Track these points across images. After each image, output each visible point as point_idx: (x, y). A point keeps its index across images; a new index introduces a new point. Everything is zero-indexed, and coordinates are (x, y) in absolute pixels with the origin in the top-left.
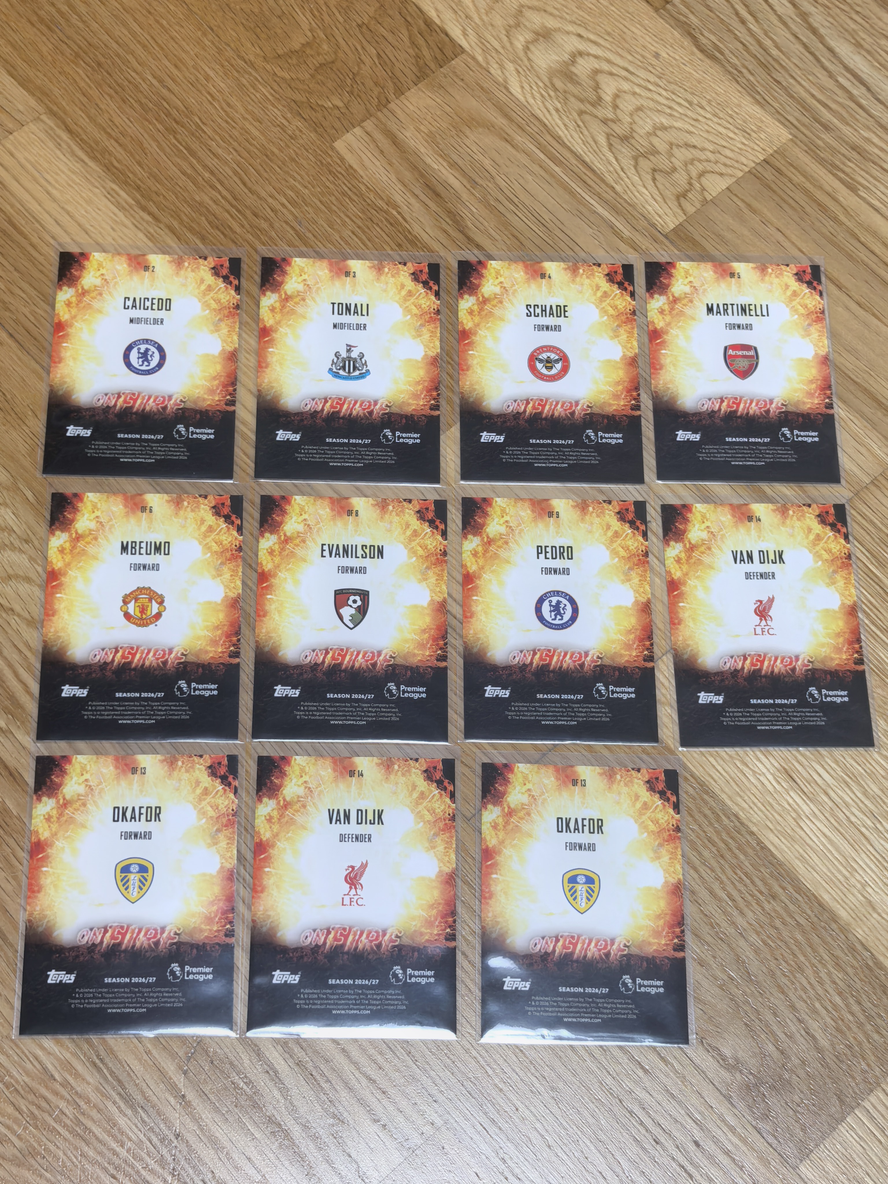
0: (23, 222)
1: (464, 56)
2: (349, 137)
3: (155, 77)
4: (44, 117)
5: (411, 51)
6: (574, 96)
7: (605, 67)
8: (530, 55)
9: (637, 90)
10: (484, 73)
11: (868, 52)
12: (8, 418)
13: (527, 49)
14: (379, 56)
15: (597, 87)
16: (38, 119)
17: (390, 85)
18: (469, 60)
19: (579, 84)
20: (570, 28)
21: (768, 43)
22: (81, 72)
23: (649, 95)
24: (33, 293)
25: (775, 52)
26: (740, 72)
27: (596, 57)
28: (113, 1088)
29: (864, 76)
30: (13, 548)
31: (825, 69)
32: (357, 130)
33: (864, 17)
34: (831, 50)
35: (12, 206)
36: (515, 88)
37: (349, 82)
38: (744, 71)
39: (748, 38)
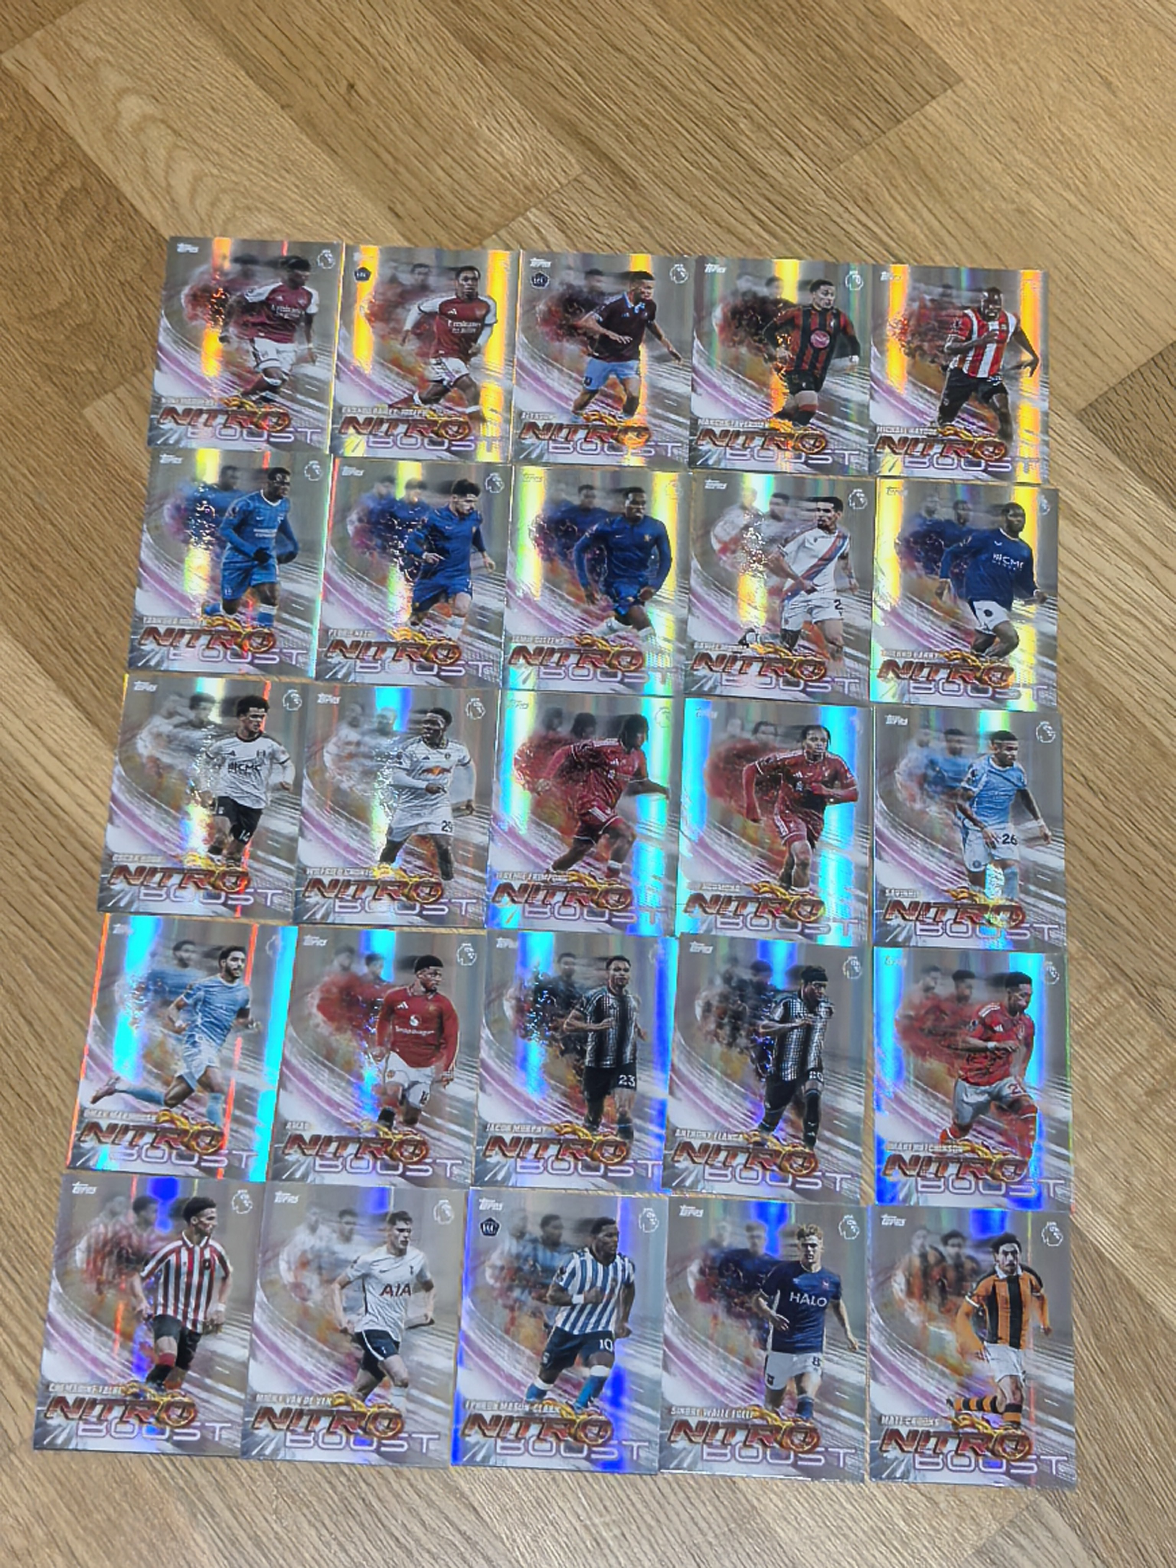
2: (100, 404)
32: (110, 397)
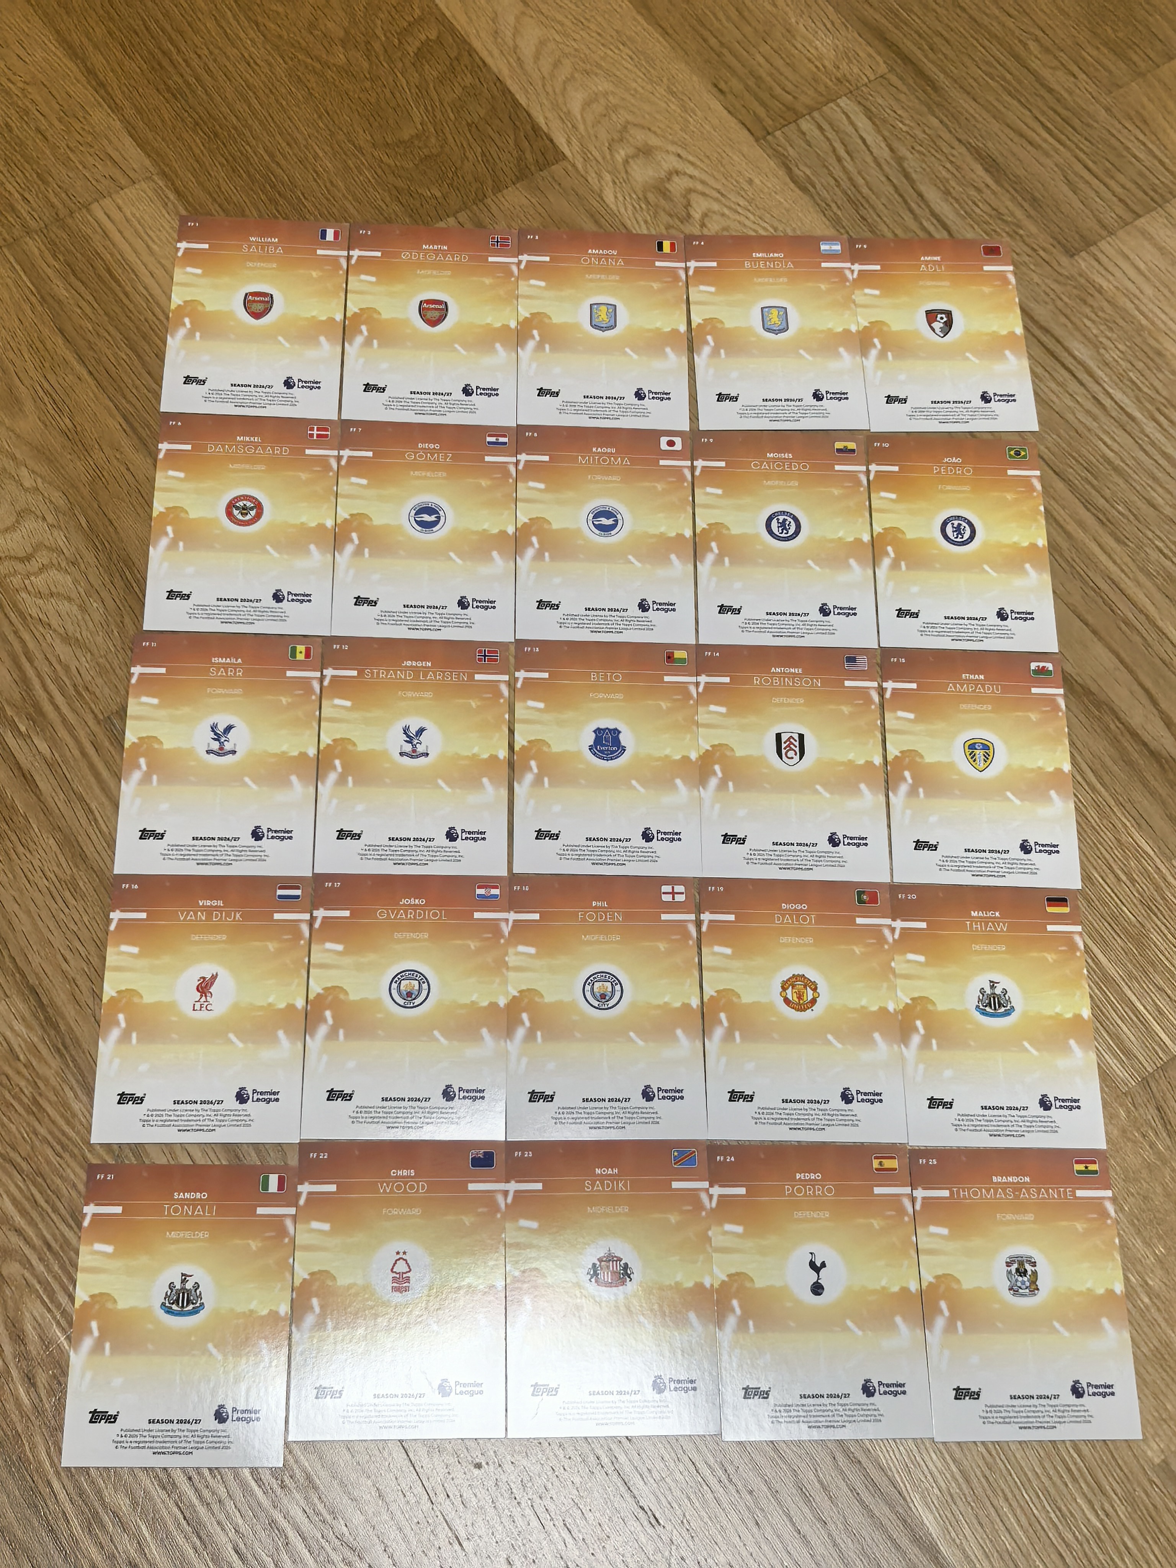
0: (120, 271)
1: (565, 163)
3: (266, 151)
4: (156, 178)
5: (514, 153)
6: (664, 210)
7: (700, 187)
8: (629, 170)
9: (726, 211)
10: (582, 180)
11: (957, 200)
12: (76, 448)
13: (626, 162)
14: (483, 154)
15: (688, 205)
16: (150, 178)
17: (490, 182)
18: (570, 167)
19: (672, 201)
20: (672, 148)
21: (860, 181)
22: (198, 141)
23: (738, 217)
24: (118, 337)
25: (865, 190)
26: (828, 205)
27: (691, 177)
28: (73, 1075)
29: (949, 222)
30: (59, 568)
31: (911, 211)
33: (958, 168)
34: (920, 195)
35: (112, 255)
36: (609, 197)
37: (450, 175)
38: (833, 205)
39: (841, 174)
